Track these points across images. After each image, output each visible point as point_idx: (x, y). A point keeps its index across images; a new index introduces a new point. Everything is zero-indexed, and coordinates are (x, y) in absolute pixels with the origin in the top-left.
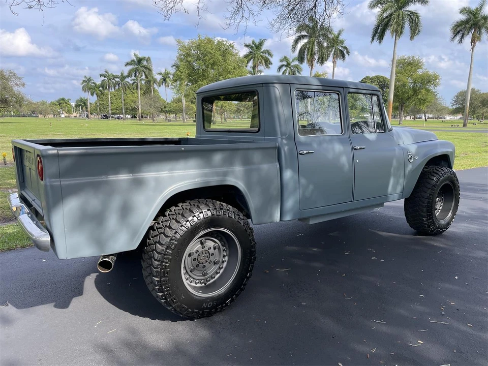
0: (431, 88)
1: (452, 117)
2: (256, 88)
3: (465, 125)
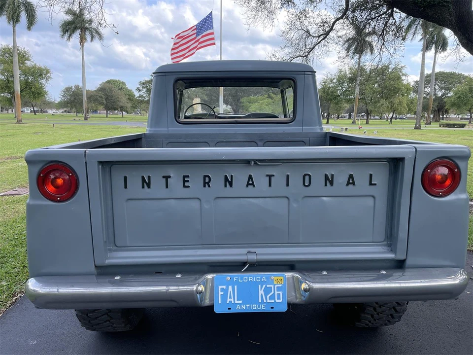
0: (43, 81)
1: (54, 111)
2: (293, 75)
3: (86, 119)
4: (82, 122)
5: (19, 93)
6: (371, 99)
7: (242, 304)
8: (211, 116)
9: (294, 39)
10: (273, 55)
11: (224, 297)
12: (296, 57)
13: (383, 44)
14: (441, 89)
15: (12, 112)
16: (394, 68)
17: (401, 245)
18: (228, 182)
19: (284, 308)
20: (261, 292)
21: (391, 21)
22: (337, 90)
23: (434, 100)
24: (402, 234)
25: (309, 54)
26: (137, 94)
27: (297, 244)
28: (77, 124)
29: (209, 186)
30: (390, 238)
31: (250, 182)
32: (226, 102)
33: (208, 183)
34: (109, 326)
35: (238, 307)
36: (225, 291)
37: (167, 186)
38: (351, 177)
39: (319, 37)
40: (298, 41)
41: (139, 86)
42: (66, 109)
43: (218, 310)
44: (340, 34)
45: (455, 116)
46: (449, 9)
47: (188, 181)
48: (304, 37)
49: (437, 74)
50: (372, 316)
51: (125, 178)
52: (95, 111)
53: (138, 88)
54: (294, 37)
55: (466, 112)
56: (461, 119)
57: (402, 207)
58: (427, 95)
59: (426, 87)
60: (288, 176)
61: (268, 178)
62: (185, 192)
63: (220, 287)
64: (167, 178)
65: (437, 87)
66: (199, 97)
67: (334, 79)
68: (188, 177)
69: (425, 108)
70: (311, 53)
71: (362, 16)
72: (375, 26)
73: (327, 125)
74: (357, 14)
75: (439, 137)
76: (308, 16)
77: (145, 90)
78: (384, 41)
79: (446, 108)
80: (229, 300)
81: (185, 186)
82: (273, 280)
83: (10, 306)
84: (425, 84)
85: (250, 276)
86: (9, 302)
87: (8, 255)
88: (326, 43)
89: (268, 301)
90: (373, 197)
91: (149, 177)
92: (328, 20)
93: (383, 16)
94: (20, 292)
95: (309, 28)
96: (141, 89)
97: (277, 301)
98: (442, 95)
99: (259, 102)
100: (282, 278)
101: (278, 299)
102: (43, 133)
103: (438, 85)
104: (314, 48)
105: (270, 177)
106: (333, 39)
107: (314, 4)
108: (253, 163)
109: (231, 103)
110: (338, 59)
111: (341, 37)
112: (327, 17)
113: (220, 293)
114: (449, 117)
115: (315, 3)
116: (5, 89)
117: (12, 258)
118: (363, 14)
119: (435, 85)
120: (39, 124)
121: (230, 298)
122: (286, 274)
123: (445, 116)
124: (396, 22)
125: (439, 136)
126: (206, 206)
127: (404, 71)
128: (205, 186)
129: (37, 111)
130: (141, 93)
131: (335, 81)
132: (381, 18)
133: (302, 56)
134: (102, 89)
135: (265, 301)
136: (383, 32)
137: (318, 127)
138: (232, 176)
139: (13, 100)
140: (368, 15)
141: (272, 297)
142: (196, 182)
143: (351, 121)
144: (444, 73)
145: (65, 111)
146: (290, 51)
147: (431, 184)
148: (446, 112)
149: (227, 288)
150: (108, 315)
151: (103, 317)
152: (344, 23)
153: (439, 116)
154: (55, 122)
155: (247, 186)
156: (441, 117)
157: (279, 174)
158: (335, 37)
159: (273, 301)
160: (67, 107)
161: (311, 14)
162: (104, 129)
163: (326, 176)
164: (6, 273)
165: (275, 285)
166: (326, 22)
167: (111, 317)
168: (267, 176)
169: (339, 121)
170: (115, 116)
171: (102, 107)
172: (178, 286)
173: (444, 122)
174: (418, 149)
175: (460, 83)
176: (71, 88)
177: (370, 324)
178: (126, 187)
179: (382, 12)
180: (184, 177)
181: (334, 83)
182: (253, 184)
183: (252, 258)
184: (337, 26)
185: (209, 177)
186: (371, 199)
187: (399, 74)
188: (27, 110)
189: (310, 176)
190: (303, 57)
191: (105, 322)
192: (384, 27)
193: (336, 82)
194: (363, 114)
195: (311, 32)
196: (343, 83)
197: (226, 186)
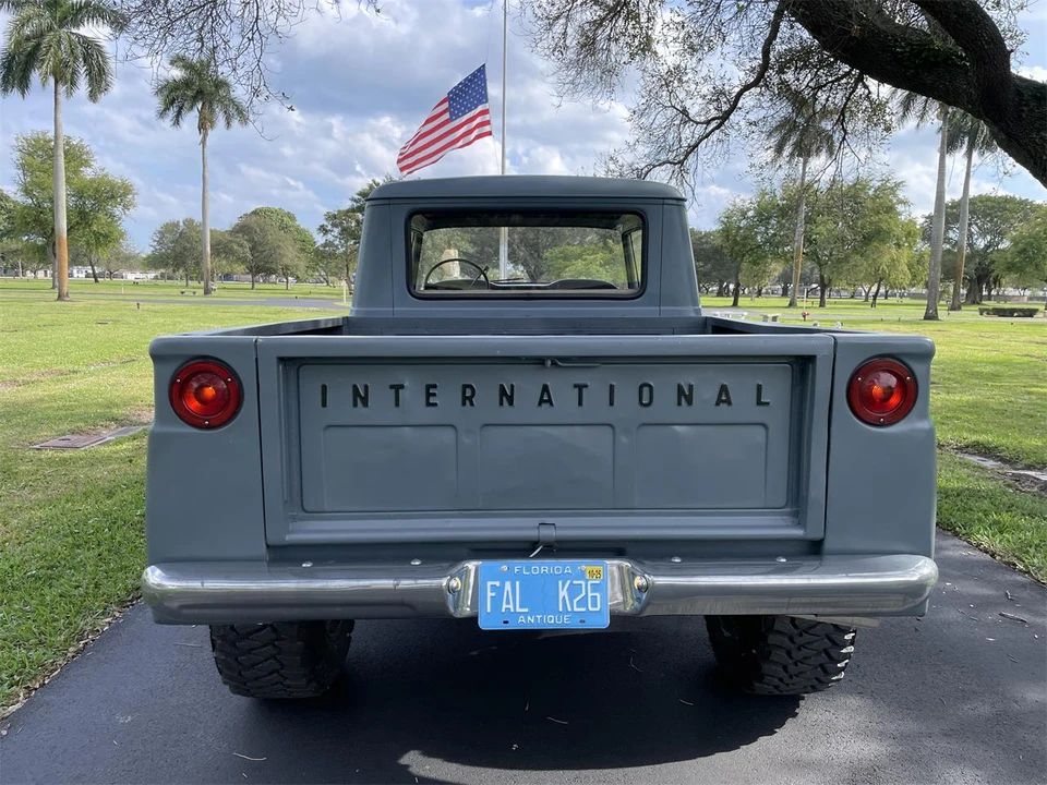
0: (118, 211)
1: (138, 275)
2: (641, 206)
3: (207, 291)
4: (199, 299)
5: (66, 235)
6: (831, 254)
7: (530, 613)
8: (479, 284)
9: (654, 126)
10: (611, 159)
11: (497, 601)
12: (660, 165)
13: (844, 139)
14: (983, 233)
15: (46, 275)
16: (879, 187)
17: (814, 513)
18: (506, 397)
19: (604, 622)
20: (563, 593)
21: (860, 90)
22: (757, 233)
23: (970, 258)
24: (816, 491)
25: (686, 158)
26: (320, 239)
27: (628, 509)
28: (189, 302)
29: (472, 404)
30: (796, 501)
31: (545, 397)
32: (513, 257)
33: (470, 399)
34: (276, 683)
35: (521, 619)
36: (499, 590)
37: (397, 405)
38: (724, 389)
39: (708, 123)
40: (664, 131)
41: (326, 223)
42: (162, 271)
43: (485, 624)
44: (752, 117)
45: (1017, 293)
46: (966, 73)
47: (434, 395)
48: (677, 122)
49: (973, 202)
50: (785, 668)
51: (324, 388)
52: (227, 277)
53: (322, 226)
54: (657, 122)
55: (1038, 283)
56: (1030, 298)
57: (814, 444)
58: (953, 247)
59: (951, 229)
60: (612, 387)
61: (577, 390)
62: (428, 415)
63: (489, 584)
64: (397, 388)
65: (974, 229)
66: (456, 247)
67: (749, 210)
68: (435, 386)
69: (950, 273)
70: (691, 155)
71: (798, 80)
72: (827, 100)
73: (734, 309)
74: (789, 76)
75: (975, 337)
76: (685, 79)
77: (336, 231)
78: (846, 133)
79: (994, 274)
80: (505, 606)
81: (429, 404)
82: (583, 572)
83: (73, 657)
84: (947, 222)
85: (543, 564)
86: (71, 649)
87: (63, 562)
88: (722, 136)
89: (576, 609)
90: (765, 426)
91: (366, 387)
92: (727, 88)
93: (844, 81)
94: (92, 631)
95: (688, 104)
96: (329, 227)
97: (591, 609)
98: (987, 247)
99: (585, 260)
100: (601, 568)
101: (592, 606)
102: (115, 322)
103: (976, 224)
104: (697, 146)
105: (580, 388)
106: (737, 127)
107: (699, 55)
108: (549, 362)
109: (525, 260)
110: (749, 169)
111: (755, 124)
112: (726, 81)
113: (490, 594)
114: (1003, 295)
115: (700, 52)
116: (33, 228)
117: (70, 569)
118: (801, 77)
119: (970, 225)
120: (105, 302)
121: (508, 603)
122: (608, 562)
123: (994, 293)
124: (870, 93)
125: (976, 334)
126: (466, 440)
127: (901, 195)
128: (464, 404)
129: (102, 275)
130: (330, 237)
131: (750, 214)
132: (839, 85)
133: (671, 163)
134: (242, 229)
135: (569, 610)
136: (843, 113)
137: (691, 308)
138: (512, 386)
139: (49, 250)
140: (812, 79)
141: (582, 603)
142: (448, 397)
143: (786, 301)
144: (988, 199)
145: (162, 276)
146: (647, 151)
147: (862, 402)
148: (995, 283)
149: (502, 587)
150: (276, 659)
151: (266, 664)
152: (761, 94)
153: (981, 291)
154: (142, 298)
155: (540, 404)
156: (985, 293)
157: (596, 381)
158: (742, 123)
159: (584, 610)
160: (166, 265)
161: (690, 76)
162: (247, 315)
163: (680, 388)
164: (61, 596)
165: (587, 580)
166: (722, 93)
167: (282, 664)
168: (575, 386)
169: (760, 301)
170: (270, 286)
171: (243, 267)
172: (416, 578)
173: (992, 304)
174: (839, 341)
175: (1025, 219)
176: (176, 225)
177: (782, 686)
178: (324, 405)
179: (841, 73)
180: (429, 387)
181: (748, 218)
182: (550, 401)
183: (548, 533)
184: (747, 101)
185: (471, 387)
186: (761, 430)
187: (891, 201)
188: (79, 273)
189: (650, 387)
190: (675, 164)
191: (270, 674)
192: (846, 103)
193: (754, 217)
194: (814, 286)
195: (692, 112)
196: (769, 218)
197: (501, 404)
